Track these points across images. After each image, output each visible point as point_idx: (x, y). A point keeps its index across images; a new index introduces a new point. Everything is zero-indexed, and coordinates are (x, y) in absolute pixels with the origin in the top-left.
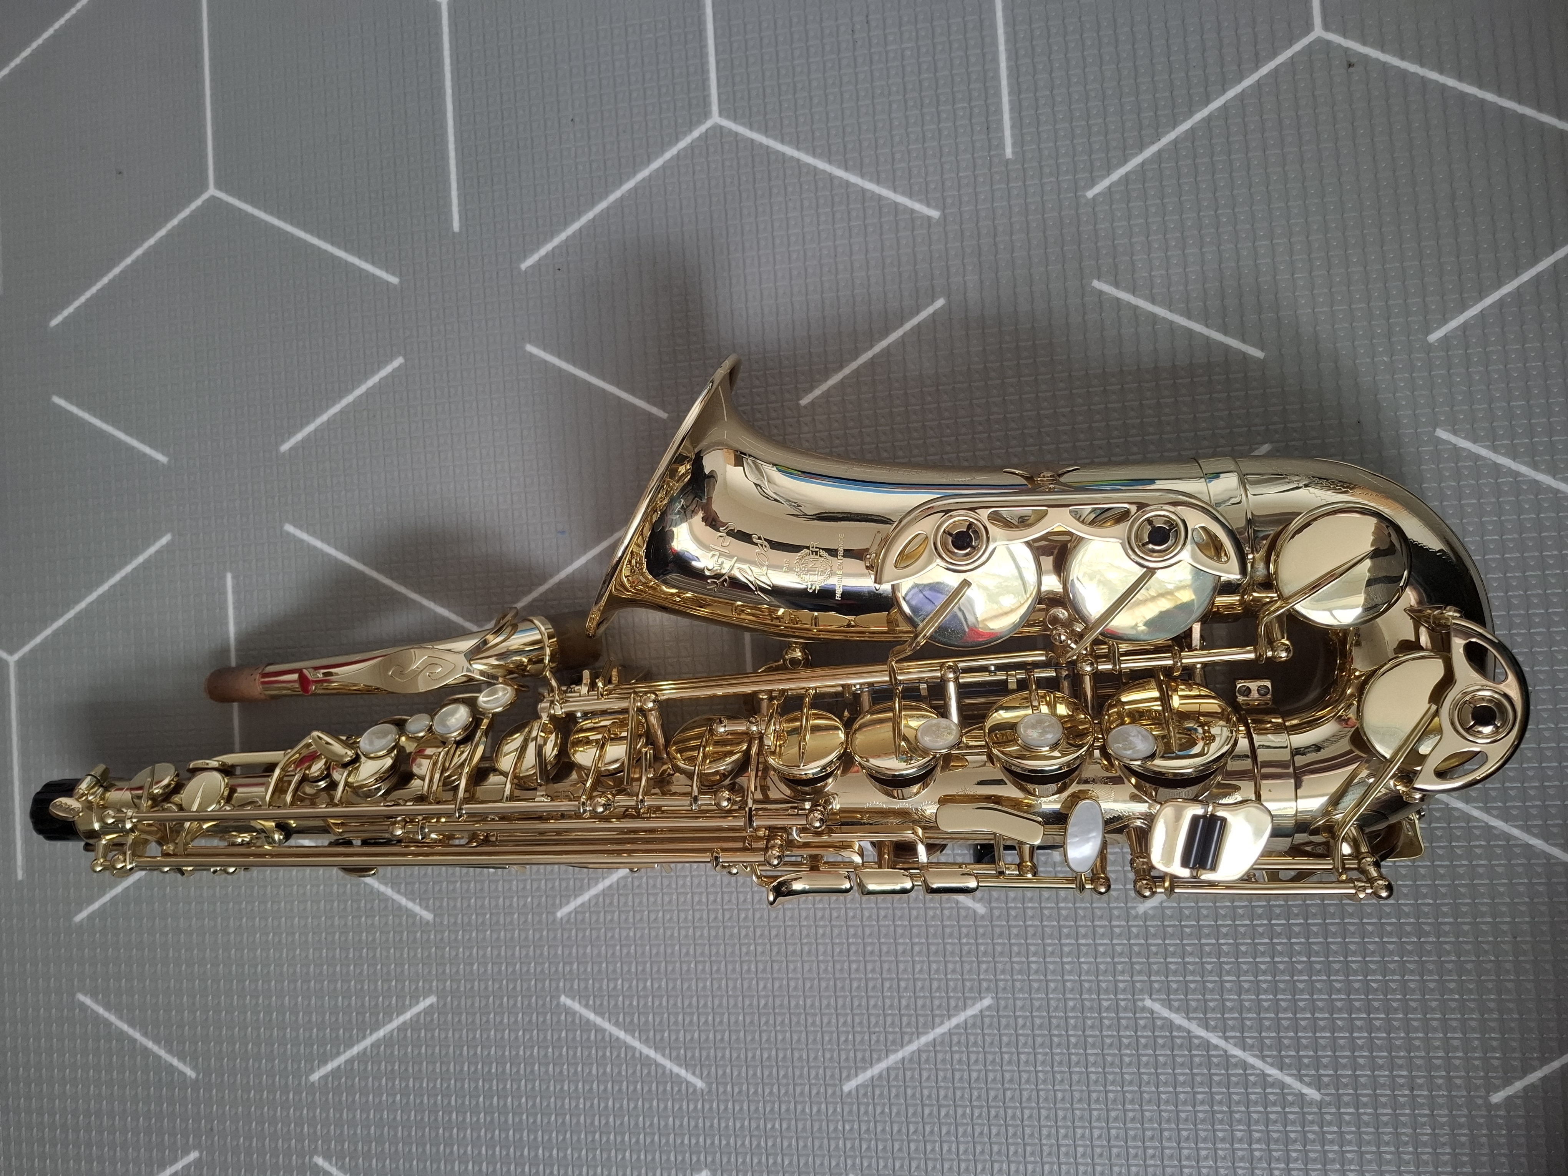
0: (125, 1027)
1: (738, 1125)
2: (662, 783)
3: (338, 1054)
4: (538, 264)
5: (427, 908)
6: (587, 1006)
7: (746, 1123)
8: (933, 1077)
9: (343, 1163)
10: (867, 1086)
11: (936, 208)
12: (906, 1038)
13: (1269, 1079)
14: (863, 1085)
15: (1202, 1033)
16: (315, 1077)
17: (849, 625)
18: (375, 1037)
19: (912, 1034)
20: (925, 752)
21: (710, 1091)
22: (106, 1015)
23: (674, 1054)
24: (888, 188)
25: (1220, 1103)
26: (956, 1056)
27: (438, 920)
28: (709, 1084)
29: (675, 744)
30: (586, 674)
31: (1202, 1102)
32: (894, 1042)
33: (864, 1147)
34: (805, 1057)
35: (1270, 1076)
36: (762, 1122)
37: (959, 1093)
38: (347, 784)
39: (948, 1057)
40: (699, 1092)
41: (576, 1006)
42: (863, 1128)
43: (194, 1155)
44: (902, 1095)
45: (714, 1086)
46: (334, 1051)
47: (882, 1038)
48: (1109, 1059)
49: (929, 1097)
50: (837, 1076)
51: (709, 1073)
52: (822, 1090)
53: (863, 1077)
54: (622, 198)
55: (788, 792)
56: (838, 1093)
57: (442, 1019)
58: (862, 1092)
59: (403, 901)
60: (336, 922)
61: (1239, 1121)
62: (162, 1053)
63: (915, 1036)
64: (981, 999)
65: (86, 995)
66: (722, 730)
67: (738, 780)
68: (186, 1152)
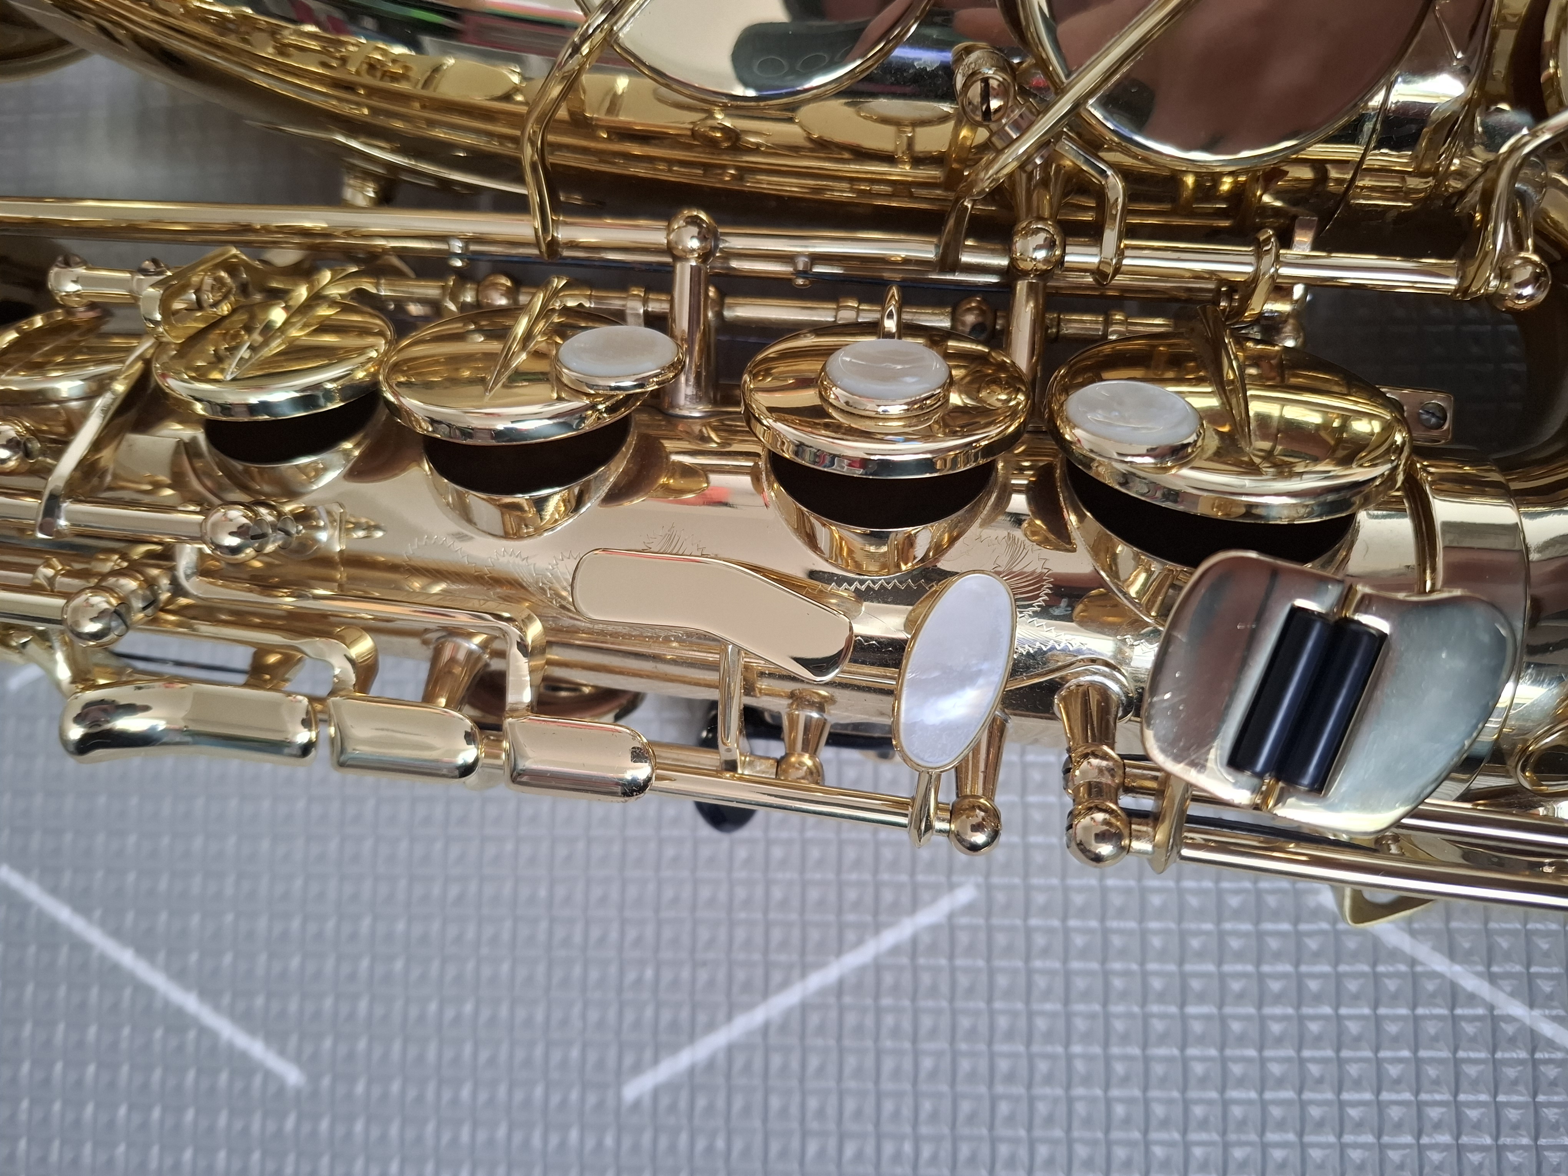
6: (54, 891)
7: (394, 1169)
8: (832, 1069)
10: (679, 1088)
12: (777, 977)
14: (671, 1086)
19: (790, 967)
21: (315, 1094)
23: (241, 1005)
25: (1477, 1127)
26: (889, 1020)
28: (314, 1078)
31: (1438, 1126)
32: (747, 987)
34: (540, 1018)
36: (430, 1168)
37: (888, 1106)
39: (869, 1021)
40: (289, 1095)
44: (757, 1110)
45: (326, 1081)
47: (721, 975)
48: (1235, 1026)
49: (821, 1113)
50: (611, 1064)
51: (315, 1054)
52: (574, 1097)
53: (671, 1068)
56: (611, 1102)
58: (665, 1101)
63: (796, 972)
64: (952, 887)
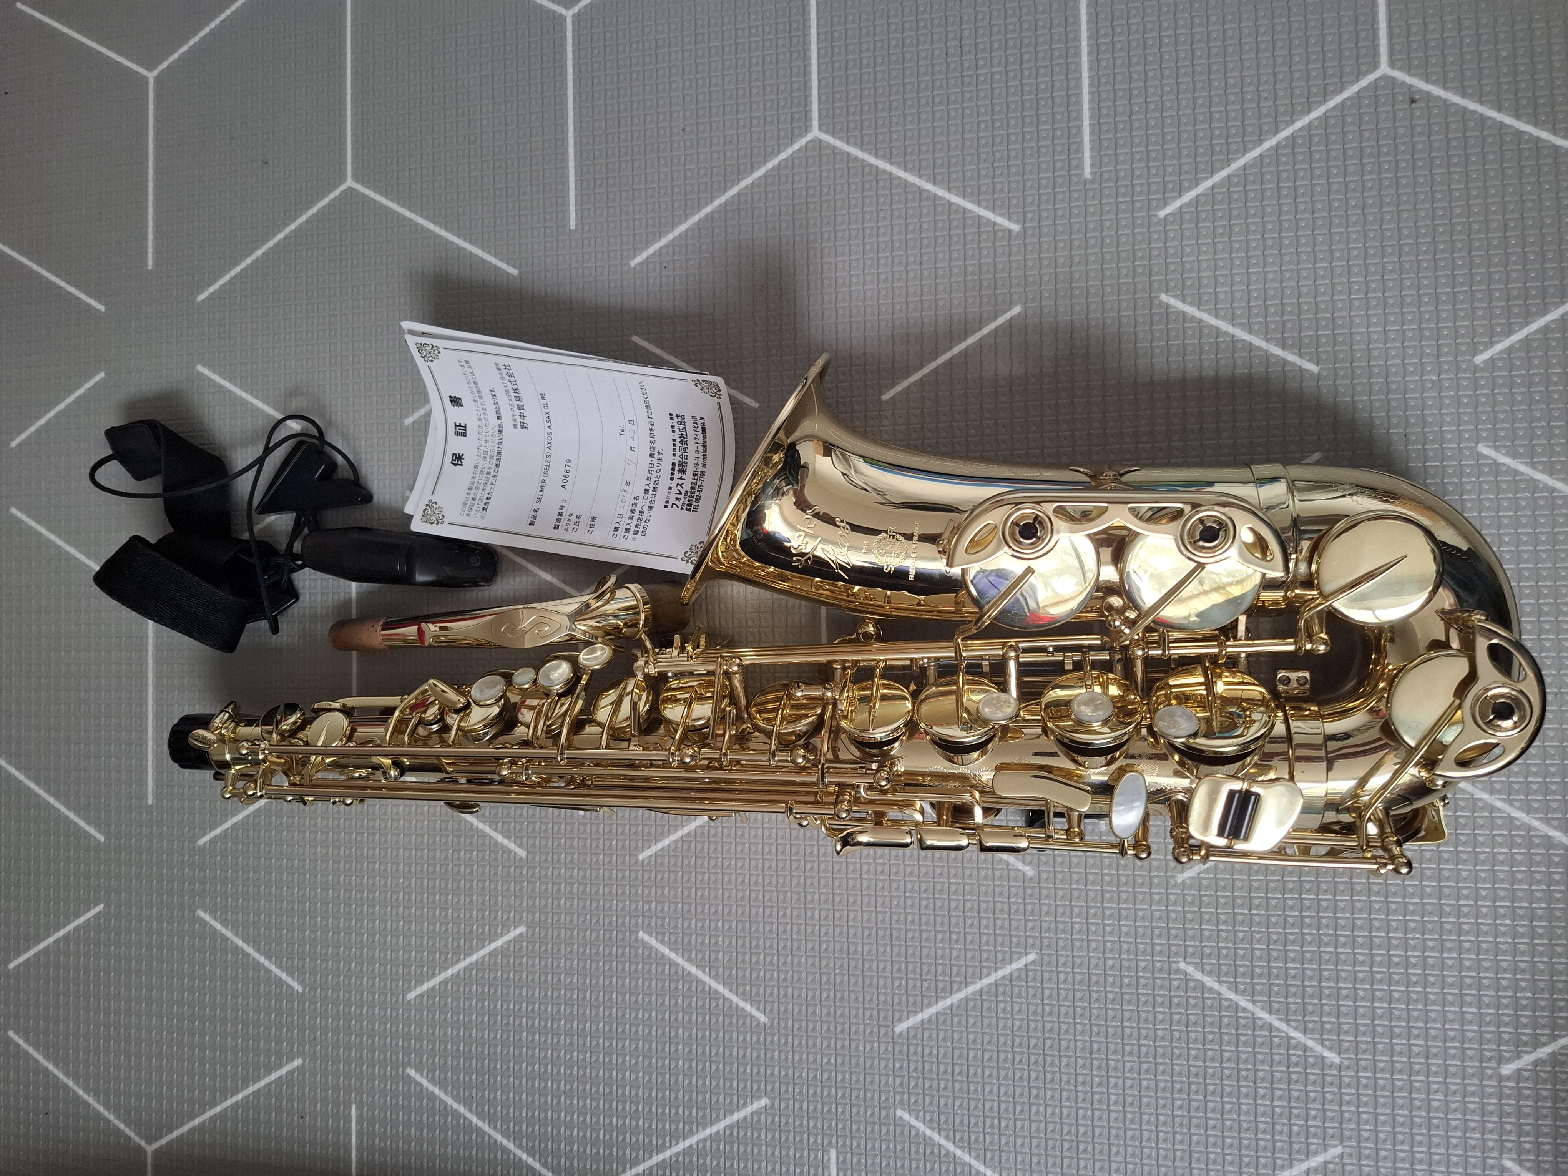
0: (240, 943)
1: (797, 1058)
2: (742, 740)
3: (434, 975)
4: (647, 261)
5: (520, 846)
6: (662, 942)
7: (804, 1056)
8: (979, 1024)
9: (433, 1076)
10: (917, 1028)
11: (1016, 222)
12: (955, 986)
13: (1293, 1042)
14: (914, 1028)
15: (1232, 996)
16: (411, 996)
17: (919, 604)
18: (468, 961)
19: (961, 983)
20: (985, 722)
21: (772, 1026)
22: (223, 930)
23: (741, 990)
24: (973, 202)
25: (1246, 1061)
26: (1001, 1005)
27: (530, 856)
28: (772, 1019)
29: (755, 705)
30: (677, 638)
31: (1229, 1060)
32: (943, 990)
33: (912, 1084)
34: (860, 998)
35: (1293, 1038)
36: (819, 1056)
37: (1002, 1040)
38: (459, 728)
39: (993, 1005)
40: (762, 1026)
41: (653, 942)
42: (912, 1067)
43: (298, 1062)
44: (949, 1039)
45: (776, 1021)
46: (430, 972)
47: (933, 986)
48: (1143, 1015)
49: (974, 1041)
50: (890, 1018)
51: (771, 1010)
52: (875, 1030)
53: (914, 1020)
54: (726, 203)
55: (858, 754)
56: (890, 1033)
57: (530, 948)
58: (912, 1034)
59: (500, 838)
60: (438, 854)
61: (1263, 1079)
62: (273, 968)
63: (963, 985)
64: (1027, 954)
65: (205, 912)
66: (799, 694)
67: (812, 741)
68: (291, 1059)
